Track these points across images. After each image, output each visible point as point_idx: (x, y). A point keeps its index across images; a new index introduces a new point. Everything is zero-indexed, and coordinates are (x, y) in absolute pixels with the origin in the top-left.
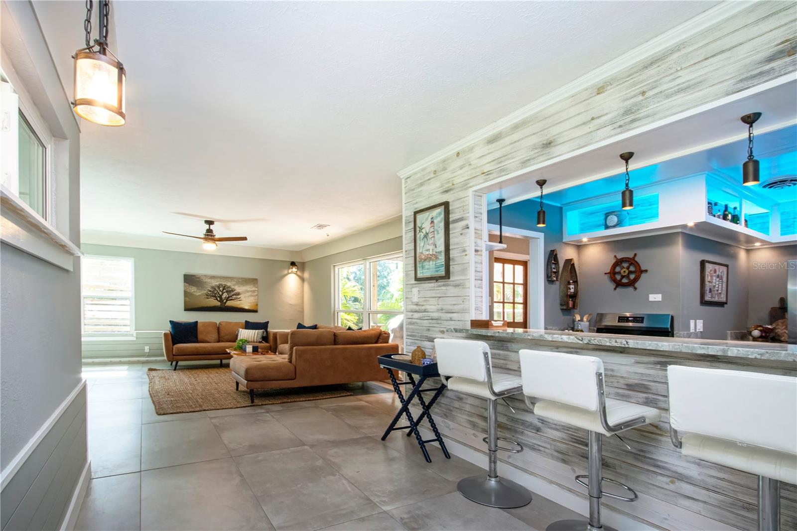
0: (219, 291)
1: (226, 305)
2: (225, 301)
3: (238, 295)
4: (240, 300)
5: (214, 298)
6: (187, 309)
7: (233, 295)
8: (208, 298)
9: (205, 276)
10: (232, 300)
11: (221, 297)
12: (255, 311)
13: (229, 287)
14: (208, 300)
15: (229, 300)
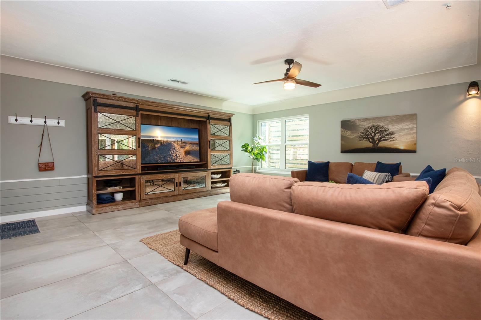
0: (371, 132)
1: (378, 146)
2: (377, 142)
3: (392, 135)
4: (394, 140)
5: (367, 140)
6: (343, 151)
7: (386, 135)
8: (361, 141)
9: (358, 119)
10: (384, 140)
11: (373, 138)
12: (414, 152)
13: (382, 127)
14: (360, 142)
15: (382, 141)
